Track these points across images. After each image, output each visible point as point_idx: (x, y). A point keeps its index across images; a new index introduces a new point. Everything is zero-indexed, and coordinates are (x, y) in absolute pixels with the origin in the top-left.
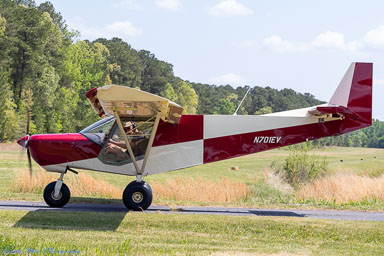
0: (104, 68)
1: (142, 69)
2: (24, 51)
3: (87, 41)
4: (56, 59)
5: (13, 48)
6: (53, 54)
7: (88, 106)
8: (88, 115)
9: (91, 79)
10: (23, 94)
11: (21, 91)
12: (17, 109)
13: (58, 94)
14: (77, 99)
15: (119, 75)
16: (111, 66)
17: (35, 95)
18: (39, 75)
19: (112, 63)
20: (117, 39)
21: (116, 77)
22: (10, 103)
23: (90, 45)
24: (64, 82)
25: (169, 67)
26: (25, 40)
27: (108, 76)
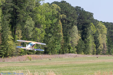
0: (57, 17)
1: (77, 16)
2: (16, 10)
3: (48, 3)
4: (33, 13)
5: (10, 9)
6: (31, 11)
7: (50, 37)
8: (50, 41)
9: (51, 23)
10: (17, 32)
11: (15, 31)
12: (14, 40)
13: (34, 31)
14: (44, 33)
15: (66, 20)
16: (61, 16)
17: (22, 32)
18: (24, 22)
19: (62, 14)
20: (64, 1)
21: (64, 21)
22: (10, 37)
23: (50, 5)
24: (37, 25)
25: (91, 15)
26: (16, 5)
27: (60, 21)
